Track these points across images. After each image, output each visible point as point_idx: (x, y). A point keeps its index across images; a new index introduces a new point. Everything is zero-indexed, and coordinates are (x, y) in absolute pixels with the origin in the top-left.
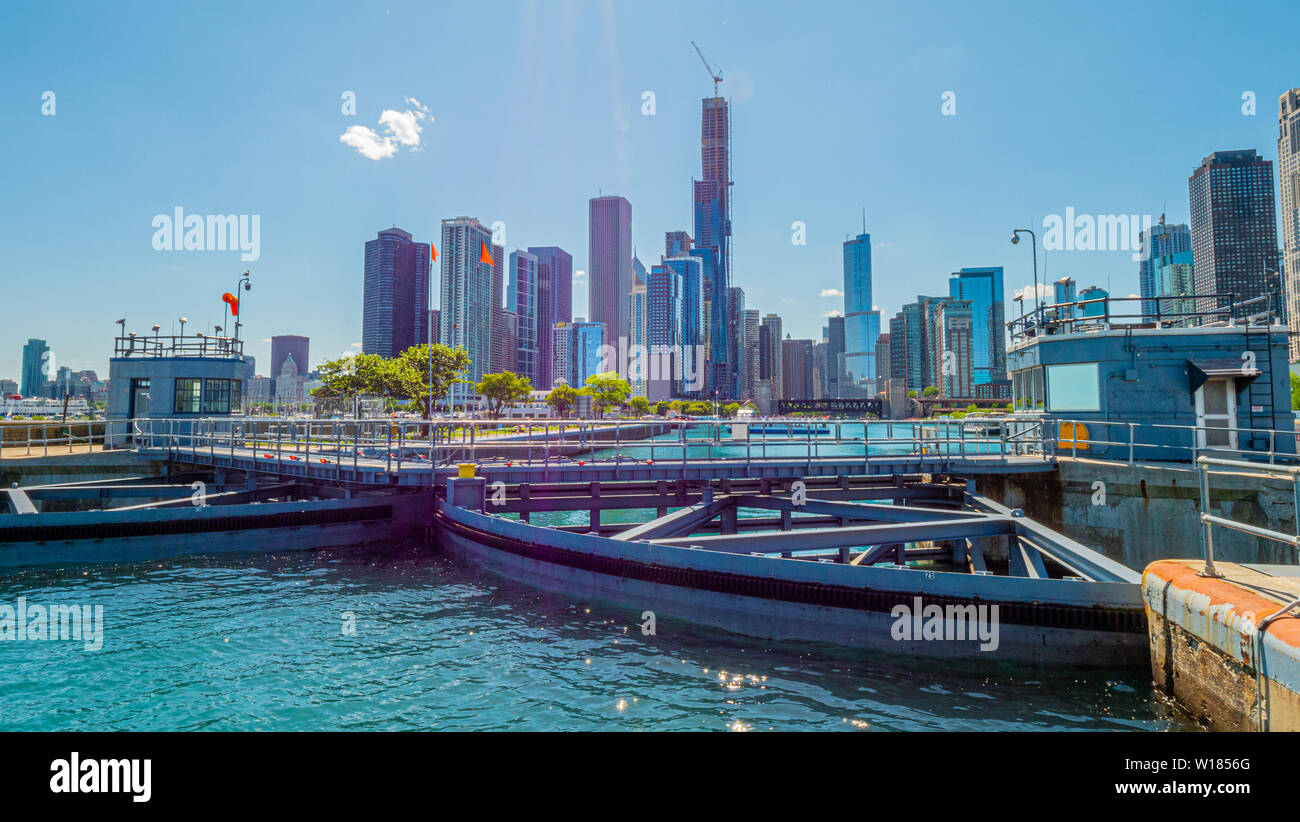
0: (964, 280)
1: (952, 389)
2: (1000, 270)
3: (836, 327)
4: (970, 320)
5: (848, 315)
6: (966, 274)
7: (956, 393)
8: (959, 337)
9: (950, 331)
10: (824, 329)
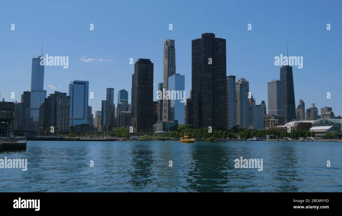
0: (75, 85)
1: (62, 127)
2: (88, 82)
3: (26, 95)
4: (69, 103)
5: (32, 91)
6: (76, 83)
7: (63, 129)
8: (65, 109)
9: (62, 106)
10: (22, 95)
